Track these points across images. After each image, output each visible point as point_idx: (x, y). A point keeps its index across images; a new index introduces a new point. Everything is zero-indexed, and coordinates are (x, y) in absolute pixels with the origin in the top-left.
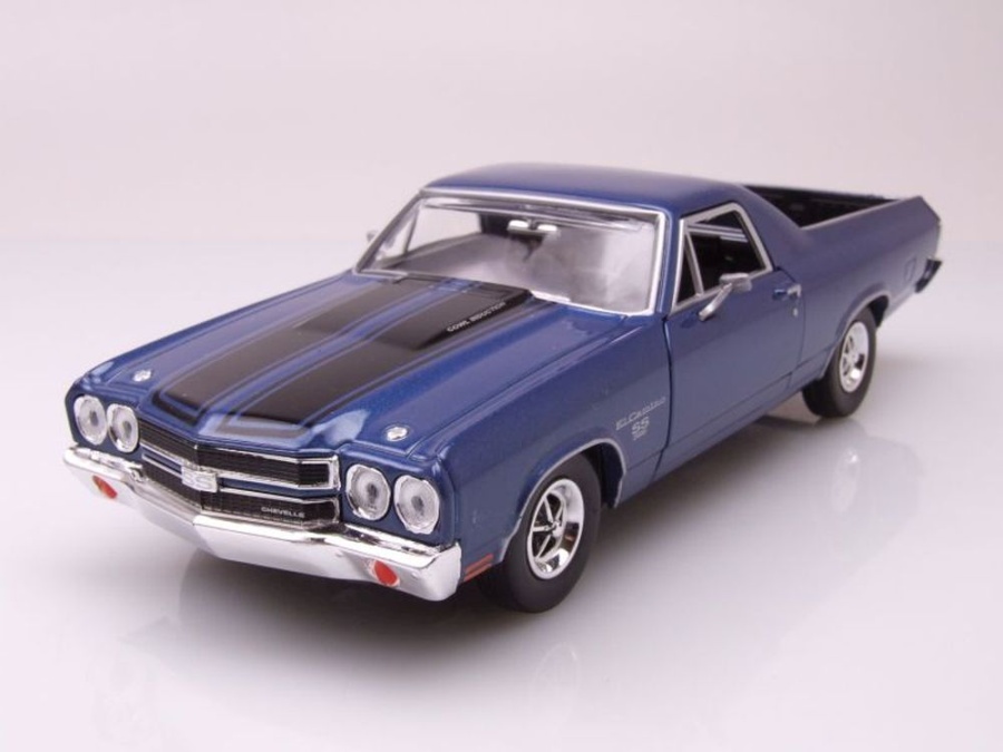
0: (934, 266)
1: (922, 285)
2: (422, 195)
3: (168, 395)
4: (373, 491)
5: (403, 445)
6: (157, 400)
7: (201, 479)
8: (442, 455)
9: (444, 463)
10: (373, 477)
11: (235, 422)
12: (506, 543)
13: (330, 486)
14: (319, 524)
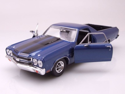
0: (118, 36)
1: (116, 38)
2: (51, 26)
3: (16, 50)
4: (36, 62)
5: (39, 57)
6: (14, 50)
7: (18, 60)
8: (43, 58)
9: (43, 59)
10: (36, 60)
11: (21, 53)
12: (52, 69)
13: (31, 61)
14: (30, 65)
